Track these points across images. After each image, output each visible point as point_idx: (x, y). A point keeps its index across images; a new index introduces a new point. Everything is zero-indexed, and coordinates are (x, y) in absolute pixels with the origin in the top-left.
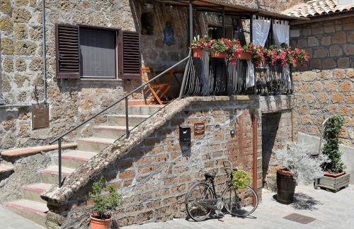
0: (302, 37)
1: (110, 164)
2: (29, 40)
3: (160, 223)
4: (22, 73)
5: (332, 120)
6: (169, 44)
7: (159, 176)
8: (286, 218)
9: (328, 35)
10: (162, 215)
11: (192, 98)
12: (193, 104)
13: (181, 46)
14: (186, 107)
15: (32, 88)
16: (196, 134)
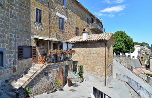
0: (74, 46)
1: (30, 83)
2: (12, 50)
3: (40, 95)
4: (11, 59)
5: (81, 66)
6: (43, 49)
7: (40, 84)
8: (69, 90)
9: (80, 46)
10: (41, 93)
11: (48, 64)
12: (48, 66)
13: (46, 49)
14: (47, 67)
15: (13, 62)
16: (49, 73)
